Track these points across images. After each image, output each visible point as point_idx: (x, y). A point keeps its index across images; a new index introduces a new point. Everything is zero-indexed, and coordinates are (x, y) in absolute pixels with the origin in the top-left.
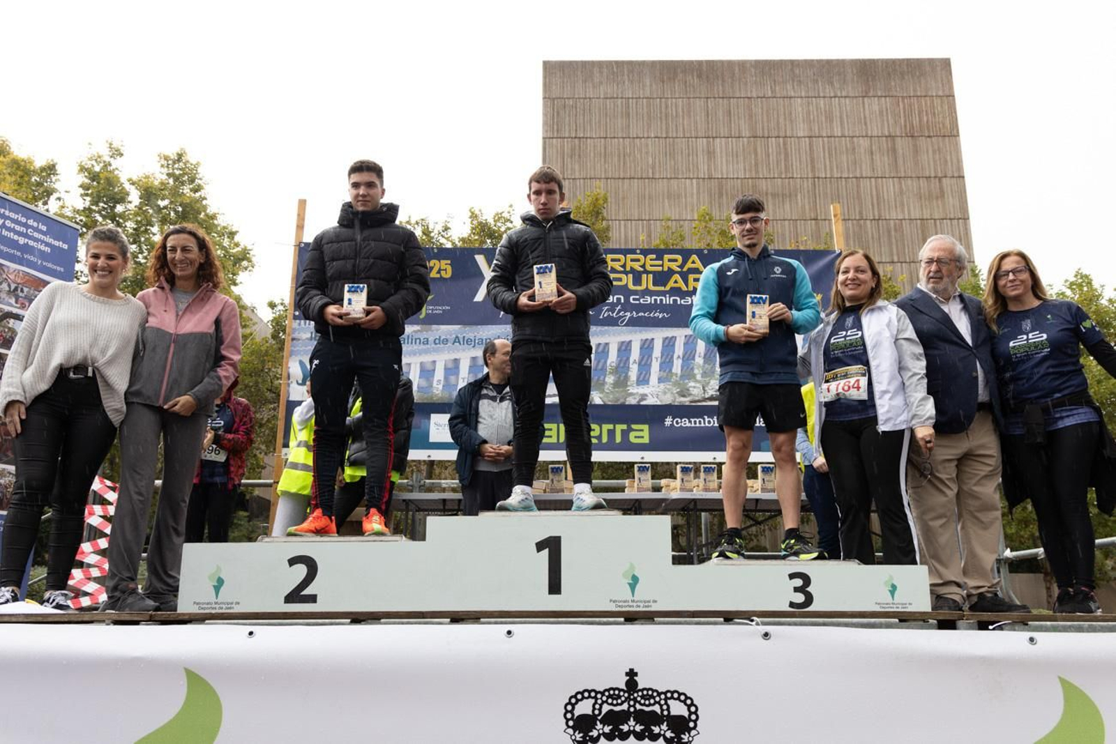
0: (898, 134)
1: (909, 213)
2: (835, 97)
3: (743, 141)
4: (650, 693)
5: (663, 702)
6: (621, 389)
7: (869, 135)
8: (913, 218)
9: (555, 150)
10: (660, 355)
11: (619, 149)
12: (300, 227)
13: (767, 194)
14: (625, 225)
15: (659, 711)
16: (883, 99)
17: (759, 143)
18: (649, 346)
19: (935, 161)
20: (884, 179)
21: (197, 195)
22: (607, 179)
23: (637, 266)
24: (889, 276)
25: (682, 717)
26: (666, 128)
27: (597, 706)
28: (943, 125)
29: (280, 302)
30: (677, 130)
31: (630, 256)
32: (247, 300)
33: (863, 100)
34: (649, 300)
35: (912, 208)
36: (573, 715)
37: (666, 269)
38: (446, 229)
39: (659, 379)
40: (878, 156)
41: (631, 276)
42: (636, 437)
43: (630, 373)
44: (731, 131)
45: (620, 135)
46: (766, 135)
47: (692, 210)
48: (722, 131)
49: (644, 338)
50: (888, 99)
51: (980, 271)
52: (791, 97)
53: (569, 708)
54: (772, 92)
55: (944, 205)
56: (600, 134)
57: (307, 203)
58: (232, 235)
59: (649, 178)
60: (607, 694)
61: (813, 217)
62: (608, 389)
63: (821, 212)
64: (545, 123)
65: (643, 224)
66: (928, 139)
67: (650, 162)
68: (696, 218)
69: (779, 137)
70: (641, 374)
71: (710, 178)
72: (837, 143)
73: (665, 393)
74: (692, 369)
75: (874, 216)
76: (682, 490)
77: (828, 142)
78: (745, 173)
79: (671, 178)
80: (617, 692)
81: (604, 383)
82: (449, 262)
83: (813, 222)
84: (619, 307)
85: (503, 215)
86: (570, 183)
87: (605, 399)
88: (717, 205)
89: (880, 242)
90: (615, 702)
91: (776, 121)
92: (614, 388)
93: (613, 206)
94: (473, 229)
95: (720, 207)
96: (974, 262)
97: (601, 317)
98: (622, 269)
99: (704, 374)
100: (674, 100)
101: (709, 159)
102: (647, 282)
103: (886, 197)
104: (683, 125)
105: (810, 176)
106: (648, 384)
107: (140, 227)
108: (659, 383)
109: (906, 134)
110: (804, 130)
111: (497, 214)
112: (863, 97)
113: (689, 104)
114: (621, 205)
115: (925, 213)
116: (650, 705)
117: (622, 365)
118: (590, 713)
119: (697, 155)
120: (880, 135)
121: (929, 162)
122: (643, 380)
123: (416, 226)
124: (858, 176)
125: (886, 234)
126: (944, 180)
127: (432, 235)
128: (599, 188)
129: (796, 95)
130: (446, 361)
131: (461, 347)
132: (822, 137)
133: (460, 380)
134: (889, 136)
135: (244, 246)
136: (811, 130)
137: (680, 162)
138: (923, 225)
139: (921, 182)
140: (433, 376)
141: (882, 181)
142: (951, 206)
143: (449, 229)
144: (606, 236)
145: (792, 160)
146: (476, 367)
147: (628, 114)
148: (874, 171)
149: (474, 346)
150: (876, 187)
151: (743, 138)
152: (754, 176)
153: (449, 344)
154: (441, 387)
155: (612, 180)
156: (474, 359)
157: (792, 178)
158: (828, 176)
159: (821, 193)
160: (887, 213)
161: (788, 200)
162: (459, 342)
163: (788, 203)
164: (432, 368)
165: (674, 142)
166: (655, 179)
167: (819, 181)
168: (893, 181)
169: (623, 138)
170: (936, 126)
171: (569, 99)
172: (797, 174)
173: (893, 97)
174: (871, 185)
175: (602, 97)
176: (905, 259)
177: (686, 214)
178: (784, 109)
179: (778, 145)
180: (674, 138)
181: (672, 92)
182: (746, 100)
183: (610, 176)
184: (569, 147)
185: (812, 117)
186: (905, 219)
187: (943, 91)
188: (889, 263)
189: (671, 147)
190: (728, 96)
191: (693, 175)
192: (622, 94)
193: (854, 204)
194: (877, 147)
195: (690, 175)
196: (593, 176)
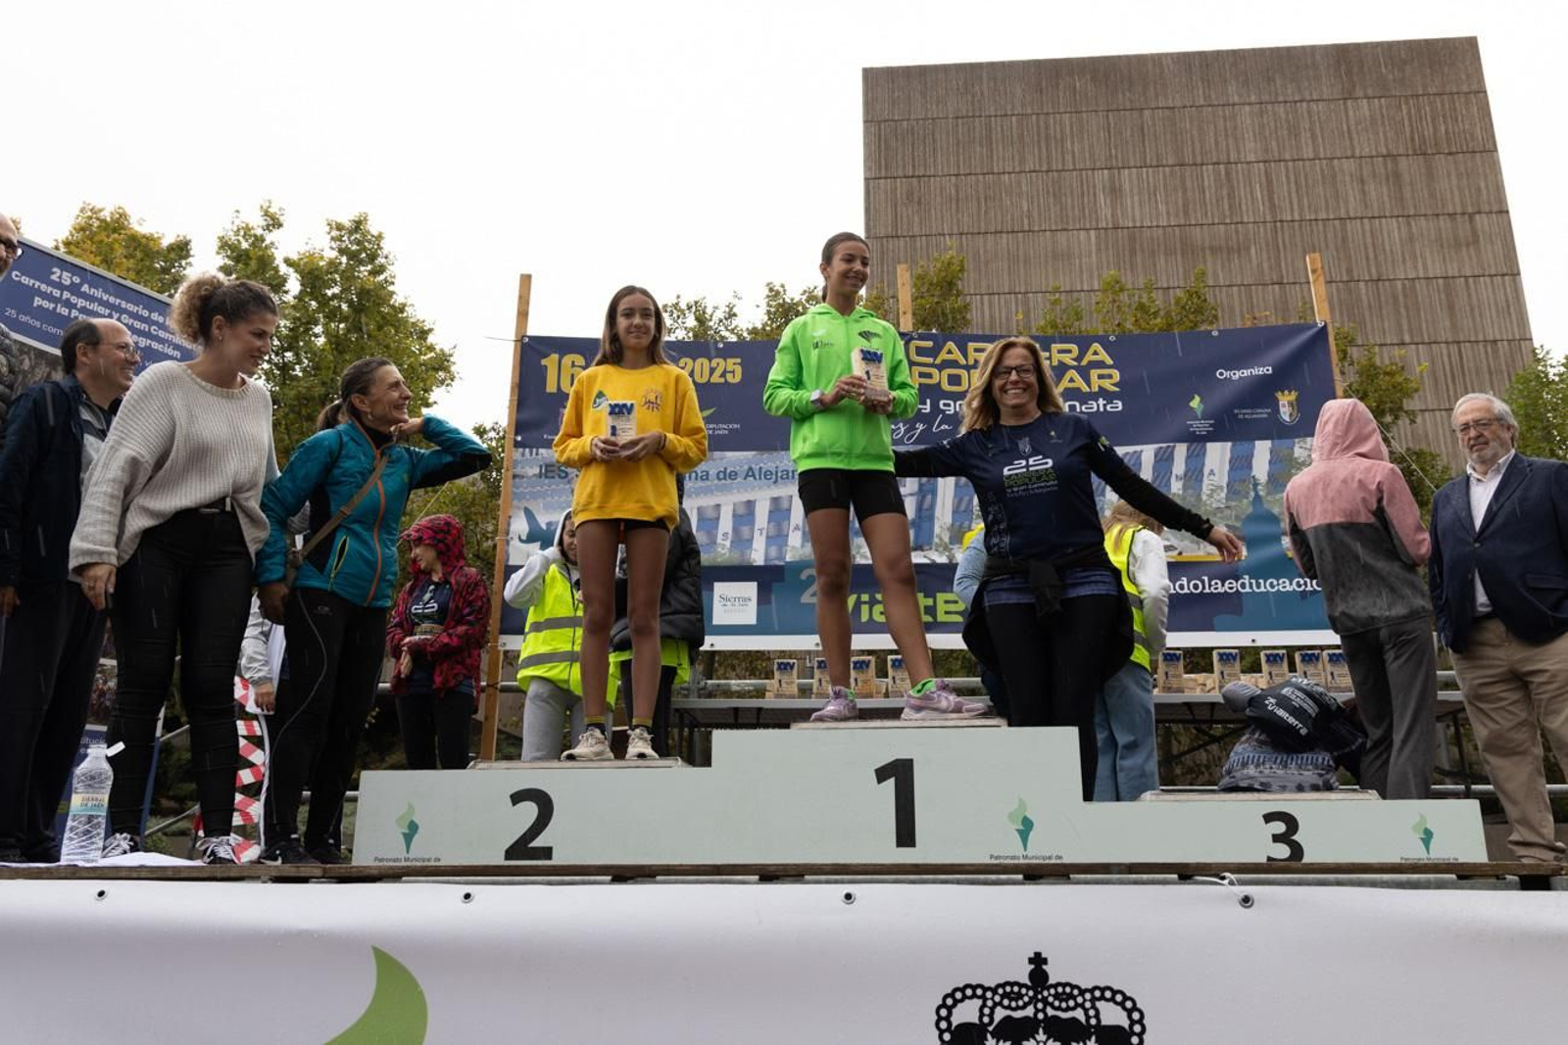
0: (1402, 151)
1: (1425, 267)
2: (1301, 101)
3: (1164, 172)
4: (1068, 990)
5: (1088, 1005)
7: (1358, 154)
8: (1431, 275)
9: (883, 196)
11: (977, 190)
12: (523, 315)
13: (1203, 249)
14: (990, 303)
15: (1082, 1019)
16: (1376, 100)
17: (1188, 174)
19: (1461, 189)
20: (1384, 220)
22: (962, 234)
24: (1400, 365)
25: (1119, 1028)
26: (1048, 156)
27: (987, 1011)
28: (1472, 135)
29: (493, 426)
30: (1063, 159)
33: (1345, 104)
35: (1429, 262)
36: (950, 1024)
38: (731, 315)
40: (1372, 187)
44: (1145, 157)
45: (979, 171)
46: (1199, 161)
47: (1091, 277)
48: (1131, 159)
50: (1383, 100)
51: (1546, 354)
52: (1234, 105)
53: (944, 1012)
54: (1205, 99)
55: (1478, 256)
56: (949, 169)
57: (533, 280)
58: (423, 334)
59: (1023, 232)
60: (1000, 991)
61: (1275, 280)
63: (1288, 272)
64: (868, 158)
65: (1017, 299)
66: (1449, 157)
67: (1025, 208)
68: (1096, 287)
69: (1218, 164)
71: (1116, 228)
72: (1308, 169)
75: (1370, 274)
77: (1294, 168)
78: (1169, 219)
79: (1057, 230)
80: (1016, 989)
82: (739, 360)
83: (1277, 287)
85: (813, 293)
86: (906, 242)
88: (1128, 266)
89: (1379, 313)
90: (1013, 1004)
91: (1213, 140)
93: (972, 275)
94: (769, 312)
95: (1132, 267)
96: (1531, 340)
100: (1057, 116)
101: (1114, 200)
103: (1387, 246)
104: (1073, 152)
105: (1268, 218)
107: (298, 327)
109: (1414, 150)
110: (1256, 153)
111: (805, 292)
112: (1345, 99)
113: (1081, 121)
114: (983, 273)
115: (1449, 268)
116: (1068, 1009)
118: (976, 1021)
119: (1095, 195)
120: (1374, 153)
121: (1451, 190)
123: (687, 312)
124: (1343, 215)
125: (1391, 301)
126: (1477, 217)
127: (711, 324)
128: (950, 249)
129: (1242, 101)
130: (734, 505)
131: (756, 483)
132: (1285, 161)
133: (757, 533)
134: (1388, 156)
135: (442, 350)
136: (1266, 151)
137: (1069, 207)
138: (1447, 286)
139: (1442, 223)
140: (717, 527)
141: (1380, 223)
142: (1490, 255)
143: (735, 315)
144: (964, 318)
145: (1239, 195)
146: (779, 511)
147: (989, 138)
148: (1366, 207)
149: (776, 482)
150: (1372, 231)
151: (1163, 166)
152: (1182, 222)
153: (739, 479)
154: (728, 543)
155: (970, 236)
156: (775, 501)
157: (1242, 223)
158: (1297, 217)
159: (1287, 242)
160: (1390, 269)
161: (1236, 255)
162: (754, 476)
163: (1236, 261)
164: (716, 516)
165: (1059, 177)
166: (1033, 232)
167: (1282, 227)
168: (1398, 222)
169: (984, 174)
170: (1459, 138)
171: (902, 121)
172: (1248, 217)
173: (1390, 97)
174: (1363, 230)
175: (951, 116)
176: (1423, 338)
177: (1082, 282)
178: (1225, 123)
179: (1218, 176)
180: (1060, 171)
181: (1055, 104)
182: (1167, 111)
183: (966, 231)
184: (904, 190)
185: (1267, 131)
186: (1418, 278)
187: (1469, 85)
188: (1398, 344)
189: (1056, 185)
190: (1138, 106)
191: (1090, 223)
192: (980, 111)
193: (1339, 259)
194: (1371, 172)
195: (1085, 224)
196: (940, 232)
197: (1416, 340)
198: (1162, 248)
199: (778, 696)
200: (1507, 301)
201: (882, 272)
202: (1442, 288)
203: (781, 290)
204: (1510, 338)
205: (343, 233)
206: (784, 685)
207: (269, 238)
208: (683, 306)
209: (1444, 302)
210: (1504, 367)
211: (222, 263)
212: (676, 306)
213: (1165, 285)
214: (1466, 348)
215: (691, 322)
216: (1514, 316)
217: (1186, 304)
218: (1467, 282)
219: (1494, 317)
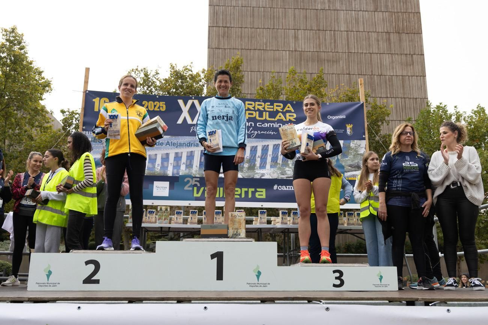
0: (392, 31)
1: (396, 72)
2: (360, 11)
3: (313, 32)
6: (252, 171)
7: (377, 31)
8: (398, 75)
9: (215, 33)
10: (272, 154)
11: (248, 34)
13: (324, 60)
14: (251, 74)
16: (385, 13)
17: (321, 33)
18: (266, 149)
19: (409, 46)
20: (384, 55)
21: (22, 51)
22: (242, 49)
23: (261, 108)
24: (385, 105)
26: (273, 24)
28: (414, 27)
29: (68, 110)
30: (279, 25)
31: (257, 103)
32: (48, 109)
33: (374, 13)
34: (267, 125)
35: (398, 70)
37: (275, 110)
39: (271, 166)
40: (381, 42)
41: (257, 113)
42: (259, 195)
43: (256, 163)
44: (307, 26)
45: (249, 27)
46: (325, 29)
47: (286, 68)
48: (302, 26)
49: (264, 145)
50: (387, 13)
51: (431, 104)
52: (338, 10)
54: (328, 7)
55: (413, 69)
56: (239, 25)
58: (40, 73)
59: (264, 50)
61: (348, 73)
62: (245, 170)
65: (260, 73)
66: (407, 34)
67: (265, 42)
68: (287, 71)
69: (331, 31)
70: (262, 163)
71: (295, 51)
72: (361, 35)
73: (274, 173)
75: (378, 73)
76: (282, 223)
77: (356, 34)
78: (314, 49)
79: (275, 50)
81: (243, 167)
83: (348, 75)
84: (251, 129)
85: (187, 67)
86: (222, 51)
87: (244, 175)
88: (299, 65)
89: (381, 86)
91: (330, 22)
92: (248, 170)
93: (245, 64)
94: (171, 74)
95: (300, 66)
96: (427, 98)
98: (253, 109)
100: (277, 9)
101: (295, 41)
102: (266, 116)
103: (385, 64)
104: (282, 22)
105: (347, 51)
106: (265, 168)
108: (271, 168)
109: (396, 31)
110: (344, 28)
111: (184, 67)
112: (375, 11)
113: (286, 11)
114: (249, 64)
115: (404, 72)
117: (252, 158)
119: (289, 39)
120: (383, 31)
121: (406, 46)
122: (263, 166)
123: (141, 72)
124: (371, 52)
125: (384, 83)
126: (414, 56)
127: (149, 77)
128: (238, 55)
129: (341, 9)
130: (162, 154)
131: (170, 147)
132: (354, 31)
133: (170, 165)
134: (387, 32)
135: (47, 79)
136: (348, 27)
137: (280, 42)
138: (403, 79)
139: (403, 56)
140: (155, 162)
141: (383, 56)
142: (417, 68)
143: (158, 74)
144: (242, 80)
145: (338, 42)
146: (178, 157)
147: (253, 15)
148: (379, 50)
149: (177, 147)
150: (380, 58)
151: (313, 30)
152: (318, 51)
153: (164, 146)
154: (159, 168)
155: (245, 50)
156: (176, 154)
157: (338, 52)
158: (356, 52)
159: (352, 60)
160: (385, 72)
161: (335, 63)
162: (169, 145)
163: (335, 65)
164: (155, 158)
165: (277, 31)
166: (267, 50)
167: (351, 54)
168: (389, 56)
169: (251, 28)
170: (410, 28)
171: (223, 6)
172: (340, 50)
173: (389, 12)
174: (377, 57)
175: (240, 6)
176: (394, 96)
177: (283, 69)
178: (334, 16)
179: (331, 35)
180: (277, 29)
181: (277, 4)
182: (315, 10)
183: (244, 48)
184: (223, 31)
185: (348, 21)
186: (394, 75)
187: (415, 10)
188: (386, 98)
189: (276, 34)
190: (306, 8)
191: (287, 48)
192: (251, 5)
193: (369, 67)
194: (381, 38)
195: (285, 49)
196: (234, 48)
197: (391, 97)
198: (311, 59)
199: (176, 223)
200: (421, 85)
201: (213, 61)
202: (401, 79)
203: (175, 66)
204: (421, 97)
205: (8, 33)
206: (178, 219)
208: (139, 69)
209: (401, 84)
210: (418, 107)
212: (137, 69)
213: (311, 72)
214: (407, 100)
215: (142, 75)
216: (423, 90)
217: (317, 80)
218: (409, 78)
219: (417, 90)
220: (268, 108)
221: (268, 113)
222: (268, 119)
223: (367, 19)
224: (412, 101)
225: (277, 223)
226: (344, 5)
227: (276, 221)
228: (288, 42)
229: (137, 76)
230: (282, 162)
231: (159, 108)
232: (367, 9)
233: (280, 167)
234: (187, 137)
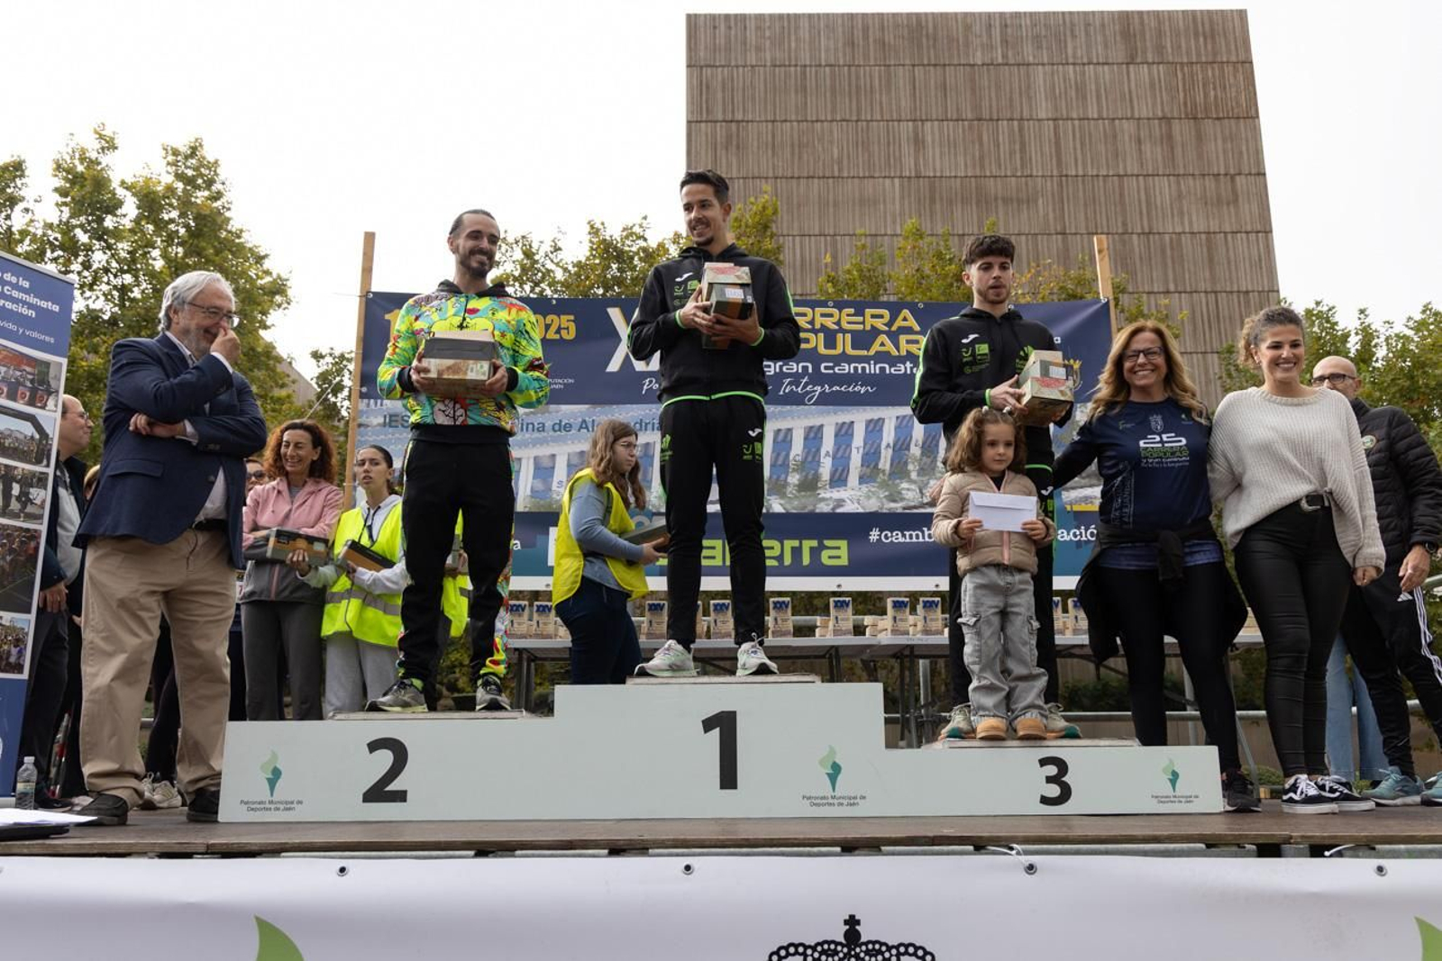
0: (1176, 115)
1: (1191, 223)
2: (1089, 64)
3: (963, 126)
6: (809, 493)
7: (1137, 116)
8: (1195, 230)
9: (704, 138)
10: (861, 444)
11: (792, 136)
12: (367, 270)
13: (996, 199)
14: (801, 242)
16: (1155, 66)
17: (985, 127)
18: (846, 433)
19: (1225, 151)
20: (1156, 178)
22: (776, 178)
23: (829, 323)
24: (1165, 312)
26: (858, 107)
28: (1237, 102)
30: (872, 110)
31: (819, 310)
33: (1128, 68)
34: (847, 368)
35: (1194, 218)
37: (868, 327)
38: (555, 249)
39: (860, 478)
40: (1148, 145)
41: (821, 336)
42: (830, 557)
43: (821, 470)
44: (947, 111)
45: (793, 118)
46: (995, 117)
47: (894, 222)
48: (934, 112)
49: (840, 421)
50: (1161, 66)
52: (1028, 65)
54: (1003, 57)
55: (1237, 214)
56: (766, 115)
59: (834, 177)
61: (1059, 229)
62: (790, 493)
63: (1070, 223)
64: (690, 102)
65: (826, 240)
66: (1217, 122)
67: (836, 156)
68: (899, 233)
69: (1012, 120)
70: (836, 470)
71: (918, 177)
72: (1092, 127)
73: (868, 498)
74: (906, 463)
75: (1142, 227)
76: (894, 632)
77: (1080, 126)
78: (966, 171)
79: (864, 177)
81: (786, 484)
83: (1059, 237)
84: (806, 379)
85: (634, 230)
87: (788, 507)
88: (928, 215)
89: (1151, 265)
91: (1008, 96)
92: (799, 491)
93: (785, 218)
94: (592, 249)
95: (931, 216)
96: (1278, 291)
97: (781, 393)
98: (810, 327)
99: (922, 472)
100: (867, 68)
101: (917, 151)
102: (844, 344)
103: (1159, 204)
104: (881, 103)
105: (1055, 173)
106: (846, 485)
107: (136, 250)
108: (860, 484)
109: (1187, 114)
110: (1046, 110)
111: (624, 230)
112: (1127, 64)
113: (889, 74)
114: (795, 215)
115: (1211, 223)
117: (810, 459)
119: (900, 145)
120: (1151, 115)
121: (1217, 153)
122: (839, 480)
123: (514, 246)
124: (1122, 173)
126: (1238, 178)
127: (536, 257)
128: (766, 192)
129: (1036, 62)
132: (1072, 119)
134: (1164, 118)
136: (1056, 109)
137: (876, 154)
138: (1208, 240)
139: (1207, 181)
140: (552, 476)
141: (1154, 181)
142: (1247, 211)
143: (560, 249)
145: (1030, 152)
147: (804, 89)
148: (1142, 166)
150: (1146, 189)
151: (962, 120)
152: (978, 174)
153: (573, 431)
155: (784, 180)
157: (1031, 176)
158: (1081, 173)
159: (1071, 196)
160: (1161, 224)
161: (1025, 206)
162: (587, 428)
163: (1025, 211)
164: (551, 465)
165: (868, 127)
166: (842, 178)
167: (1067, 181)
168: (1169, 181)
169: (798, 121)
170: (1227, 105)
171: (723, 66)
172: (1037, 171)
173: (1168, 63)
174: (1138, 187)
175: (769, 64)
176: (1185, 287)
177: (885, 227)
178: (1020, 81)
179: (1011, 130)
180: (867, 121)
181: (866, 56)
182: (968, 68)
183: (780, 175)
184: (724, 134)
185: (1057, 91)
186: (1184, 233)
187: (1237, 55)
188: (1163, 293)
189: (865, 135)
190: (942, 63)
191: (895, 172)
192: (796, 60)
193: (1116, 213)
194: (1147, 133)
195: (890, 172)
196: (757, 175)
197: (1179, 289)
198: (959, 197)
200: (1260, 256)
202: (1204, 242)
203: (601, 227)
205: (179, 158)
207: (105, 160)
209: (1205, 254)
211: (58, 185)
213: (961, 232)
214: (1222, 297)
215: (518, 255)
216: (1264, 269)
218: (1226, 238)
219: (1248, 271)
220: (849, 323)
221: (848, 336)
222: (850, 351)
223: (1108, 85)
224: (1236, 300)
225: (882, 631)
226: (1045, 51)
227: (879, 628)
228: (897, 154)
229: (504, 258)
230: (892, 465)
231: (558, 331)
232: (1107, 57)
233: (884, 481)
234: (634, 406)
